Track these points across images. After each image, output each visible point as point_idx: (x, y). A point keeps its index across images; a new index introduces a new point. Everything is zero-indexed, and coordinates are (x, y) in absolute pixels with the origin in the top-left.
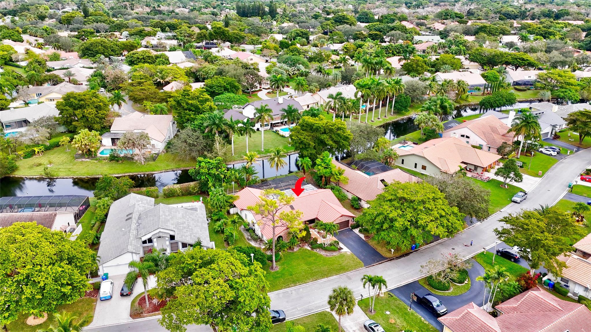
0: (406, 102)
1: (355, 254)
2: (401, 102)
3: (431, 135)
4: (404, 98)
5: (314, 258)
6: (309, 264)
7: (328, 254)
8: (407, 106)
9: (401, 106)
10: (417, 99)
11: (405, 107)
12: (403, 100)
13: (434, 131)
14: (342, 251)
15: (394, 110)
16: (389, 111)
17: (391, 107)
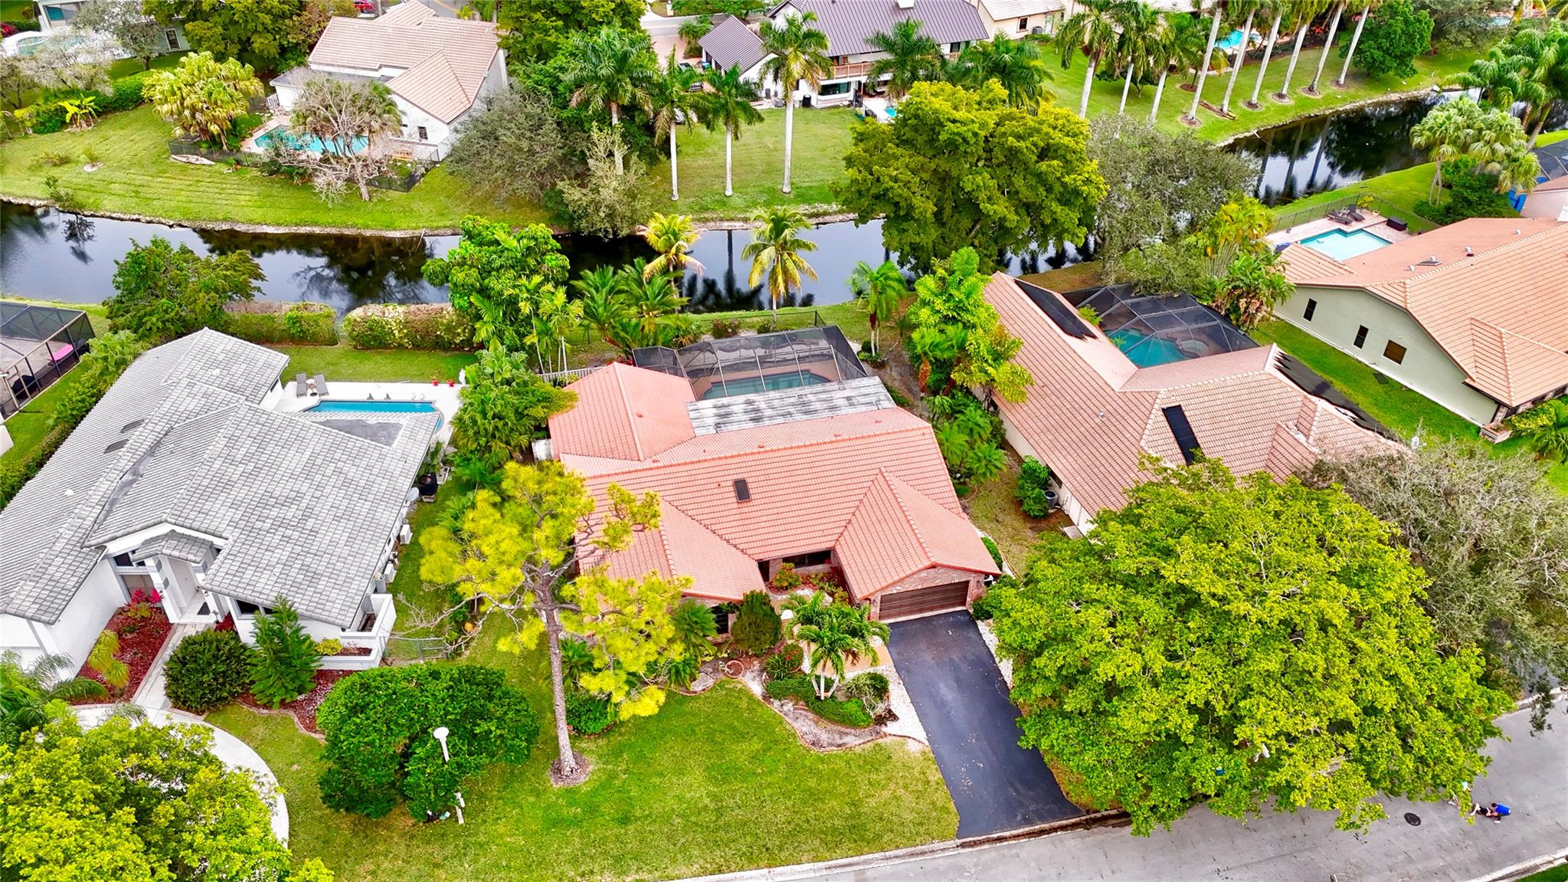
0: (1411, 37)
1: (939, 760)
2: (1387, 36)
3: (1474, 197)
4: (1406, 22)
5: (756, 745)
6: (721, 774)
7: (824, 733)
8: (1410, 54)
9: (1386, 52)
10: (1463, 28)
11: (1403, 59)
12: (1399, 26)
13: (1492, 181)
14: (891, 728)
15: (1355, 63)
16: (1333, 66)
17: (1344, 55)
